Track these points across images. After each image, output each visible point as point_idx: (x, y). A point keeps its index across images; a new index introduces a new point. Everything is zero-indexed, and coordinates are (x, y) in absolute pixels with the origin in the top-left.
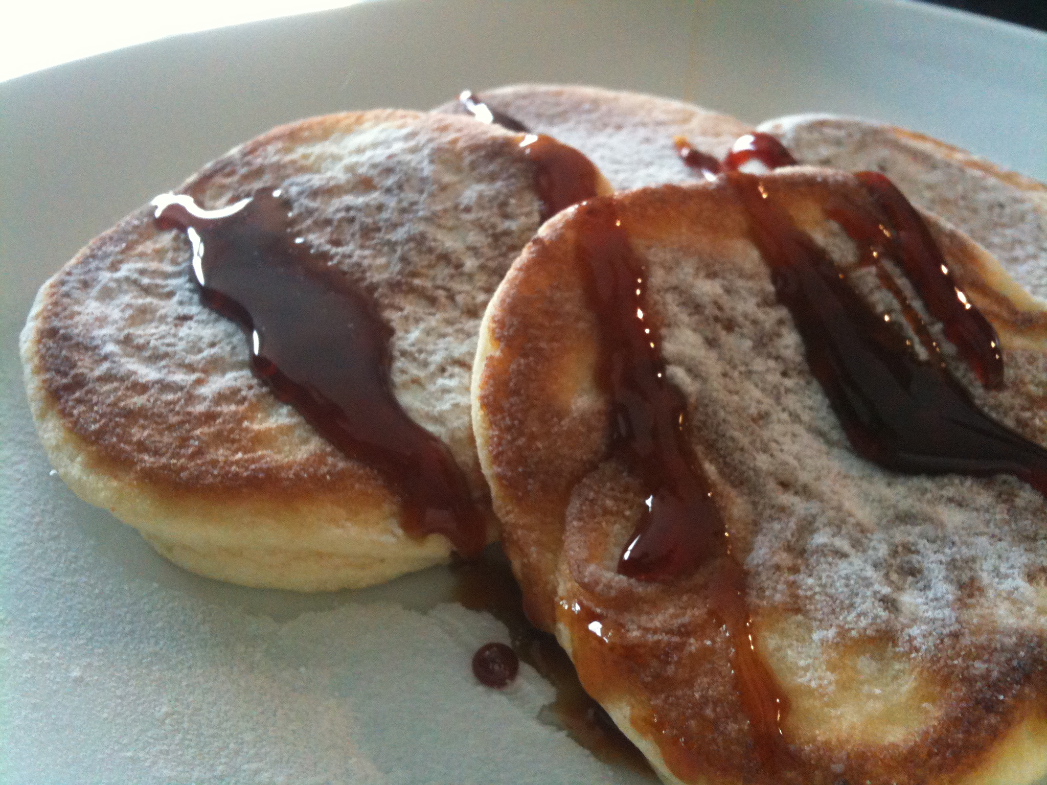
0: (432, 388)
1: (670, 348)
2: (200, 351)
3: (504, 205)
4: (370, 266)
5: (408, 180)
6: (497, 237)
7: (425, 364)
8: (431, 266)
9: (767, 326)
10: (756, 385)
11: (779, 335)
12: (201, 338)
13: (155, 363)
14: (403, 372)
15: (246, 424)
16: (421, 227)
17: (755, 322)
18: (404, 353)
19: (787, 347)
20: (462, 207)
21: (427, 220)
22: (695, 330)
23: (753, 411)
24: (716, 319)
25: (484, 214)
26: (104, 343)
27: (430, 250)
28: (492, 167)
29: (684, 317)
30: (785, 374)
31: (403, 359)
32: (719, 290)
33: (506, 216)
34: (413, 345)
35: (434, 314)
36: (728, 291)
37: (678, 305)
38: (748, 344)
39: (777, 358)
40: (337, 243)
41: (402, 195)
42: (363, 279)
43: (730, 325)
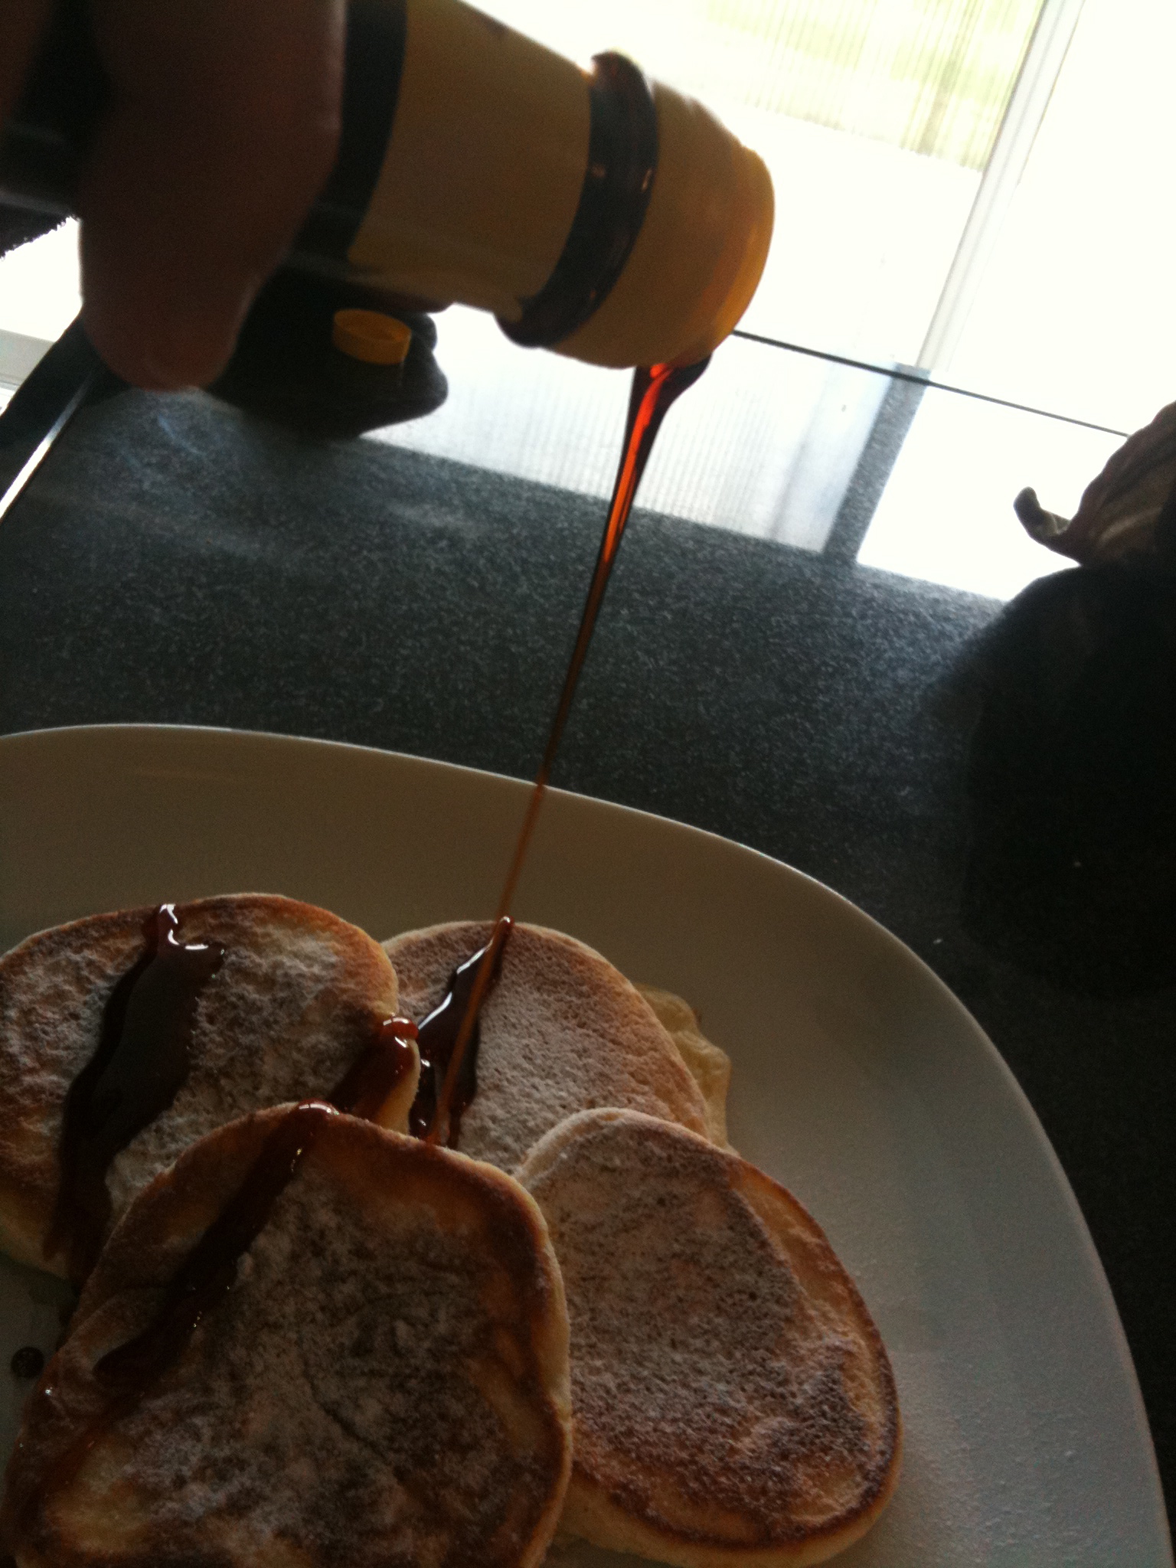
0: (148, 1166)
1: (261, 1241)
2: (57, 1048)
3: (321, 1062)
4: (210, 1051)
5: (291, 1001)
6: (298, 1083)
7: (163, 1146)
8: (242, 1076)
9: (342, 1269)
10: (296, 1304)
11: (344, 1281)
12: (66, 1038)
13: (26, 1039)
14: (143, 1143)
15: (22, 1118)
16: (263, 1044)
17: (336, 1262)
18: (159, 1130)
19: (341, 1292)
20: (299, 1045)
21: (272, 1040)
22: (292, 1241)
23: (271, 1319)
24: (313, 1243)
25: (304, 1060)
26: (14, 1006)
27: (251, 1065)
28: (342, 1029)
29: (292, 1228)
30: (323, 1309)
31: (154, 1134)
32: (333, 1224)
33: (315, 1072)
34: (170, 1127)
35: (208, 1112)
36: (339, 1228)
37: (295, 1217)
38: (319, 1273)
39: (329, 1295)
40: (211, 1020)
41: (277, 1011)
42: (196, 1057)
43: (318, 1252)
